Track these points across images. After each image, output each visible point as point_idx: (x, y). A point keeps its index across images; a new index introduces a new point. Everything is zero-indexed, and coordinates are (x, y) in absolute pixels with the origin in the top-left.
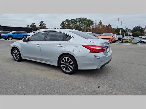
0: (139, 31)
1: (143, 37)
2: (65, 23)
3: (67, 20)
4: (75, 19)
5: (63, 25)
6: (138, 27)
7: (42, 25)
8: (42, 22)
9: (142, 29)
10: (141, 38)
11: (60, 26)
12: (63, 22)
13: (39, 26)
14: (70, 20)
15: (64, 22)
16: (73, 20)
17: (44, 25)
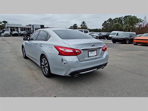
3: (110, 20)
4: (120, 18)
5: (105, 25)
7: (84, 26)
8: (84, 22)
11: (102, 25)
12: (105, 22)
13: (80, 27)
15: (107, 21)
16: (117, 18)
17: (85, 25)
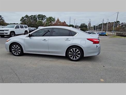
0: (84, 27)
1: (88, 32)
2: (25, 18)
3: (27, 16)
5: (23, 20)
6: (84, 24)
9: (86, 25)
10: (87, 32)
12: (23, 18)
14: (30, 16)
16: (33, 16)
